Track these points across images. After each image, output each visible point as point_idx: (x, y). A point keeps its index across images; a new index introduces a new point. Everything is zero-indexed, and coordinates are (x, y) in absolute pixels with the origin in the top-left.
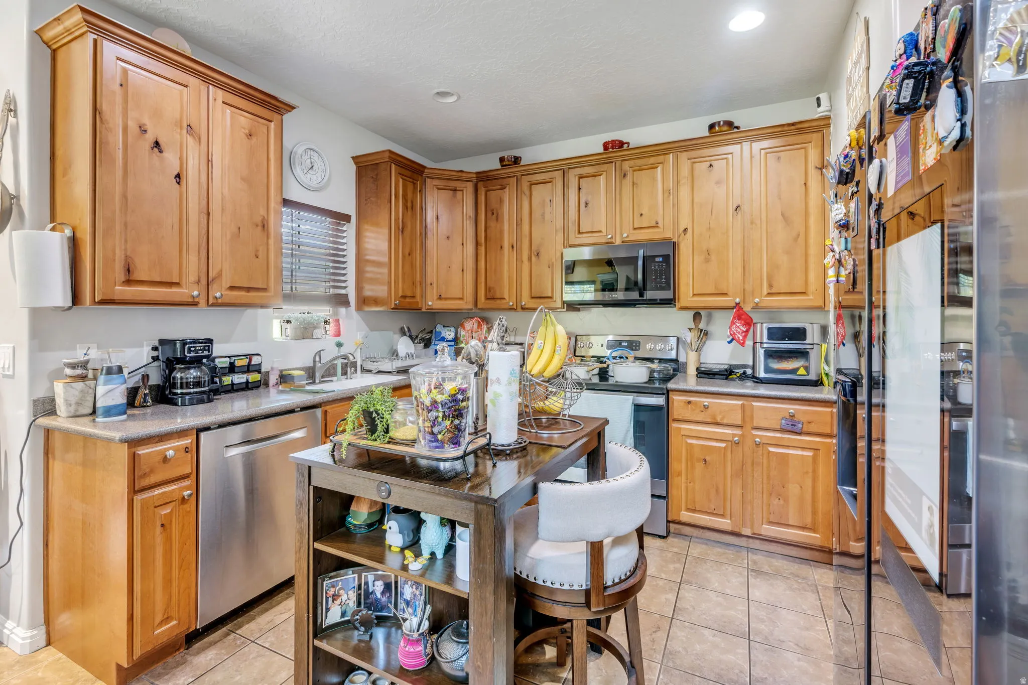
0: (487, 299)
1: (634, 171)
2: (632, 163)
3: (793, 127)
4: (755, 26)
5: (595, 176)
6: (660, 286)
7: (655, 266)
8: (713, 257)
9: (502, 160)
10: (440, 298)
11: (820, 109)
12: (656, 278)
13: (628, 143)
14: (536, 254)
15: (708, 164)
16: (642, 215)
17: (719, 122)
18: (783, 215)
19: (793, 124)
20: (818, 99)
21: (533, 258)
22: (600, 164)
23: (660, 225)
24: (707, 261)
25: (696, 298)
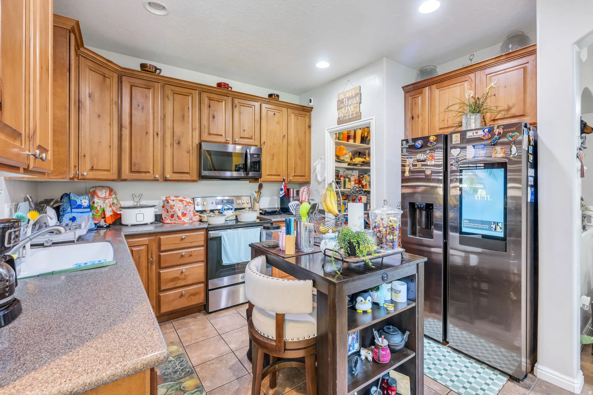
0: (131, 171)
1: (241, 105)
2: (240, 101)
3: (302, 108)
4: (325, 67)
5: (219, 101)
6: (256, 170)
7: (253, 159)
8: (275, 157)
9: (143, 66)
10: (92, 169)
11: (310, 104)
12: (254, 166)
13: (231, 88)
14: (177, 142)
15: (273, 113)
16: (244, 130)
17: (275, 94)
18: (298, 142)
19: (303, 106)
20: (310, 100)
21: (175, 145)
22: (222, 95)
23: (253, 138)
24: (273, 159)
25: (268, 177)
